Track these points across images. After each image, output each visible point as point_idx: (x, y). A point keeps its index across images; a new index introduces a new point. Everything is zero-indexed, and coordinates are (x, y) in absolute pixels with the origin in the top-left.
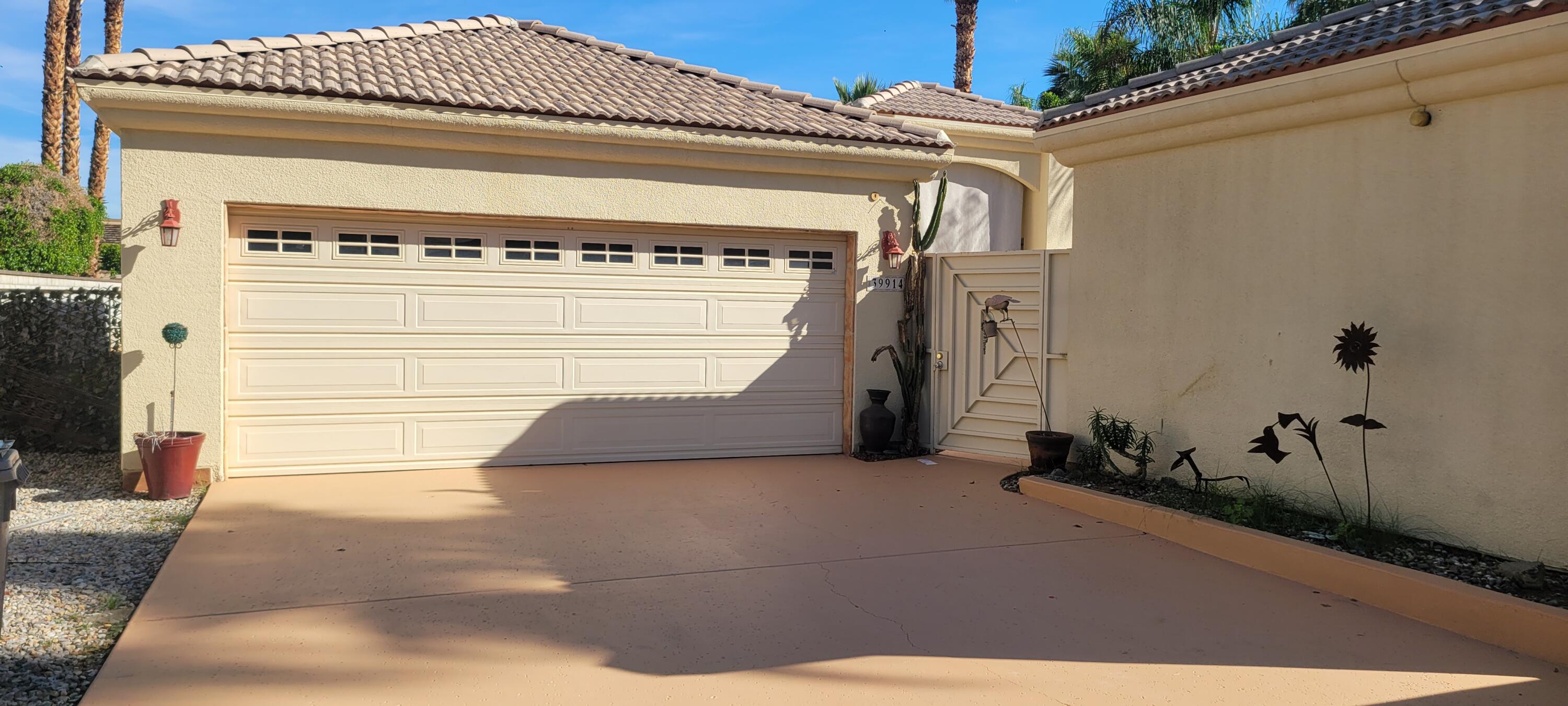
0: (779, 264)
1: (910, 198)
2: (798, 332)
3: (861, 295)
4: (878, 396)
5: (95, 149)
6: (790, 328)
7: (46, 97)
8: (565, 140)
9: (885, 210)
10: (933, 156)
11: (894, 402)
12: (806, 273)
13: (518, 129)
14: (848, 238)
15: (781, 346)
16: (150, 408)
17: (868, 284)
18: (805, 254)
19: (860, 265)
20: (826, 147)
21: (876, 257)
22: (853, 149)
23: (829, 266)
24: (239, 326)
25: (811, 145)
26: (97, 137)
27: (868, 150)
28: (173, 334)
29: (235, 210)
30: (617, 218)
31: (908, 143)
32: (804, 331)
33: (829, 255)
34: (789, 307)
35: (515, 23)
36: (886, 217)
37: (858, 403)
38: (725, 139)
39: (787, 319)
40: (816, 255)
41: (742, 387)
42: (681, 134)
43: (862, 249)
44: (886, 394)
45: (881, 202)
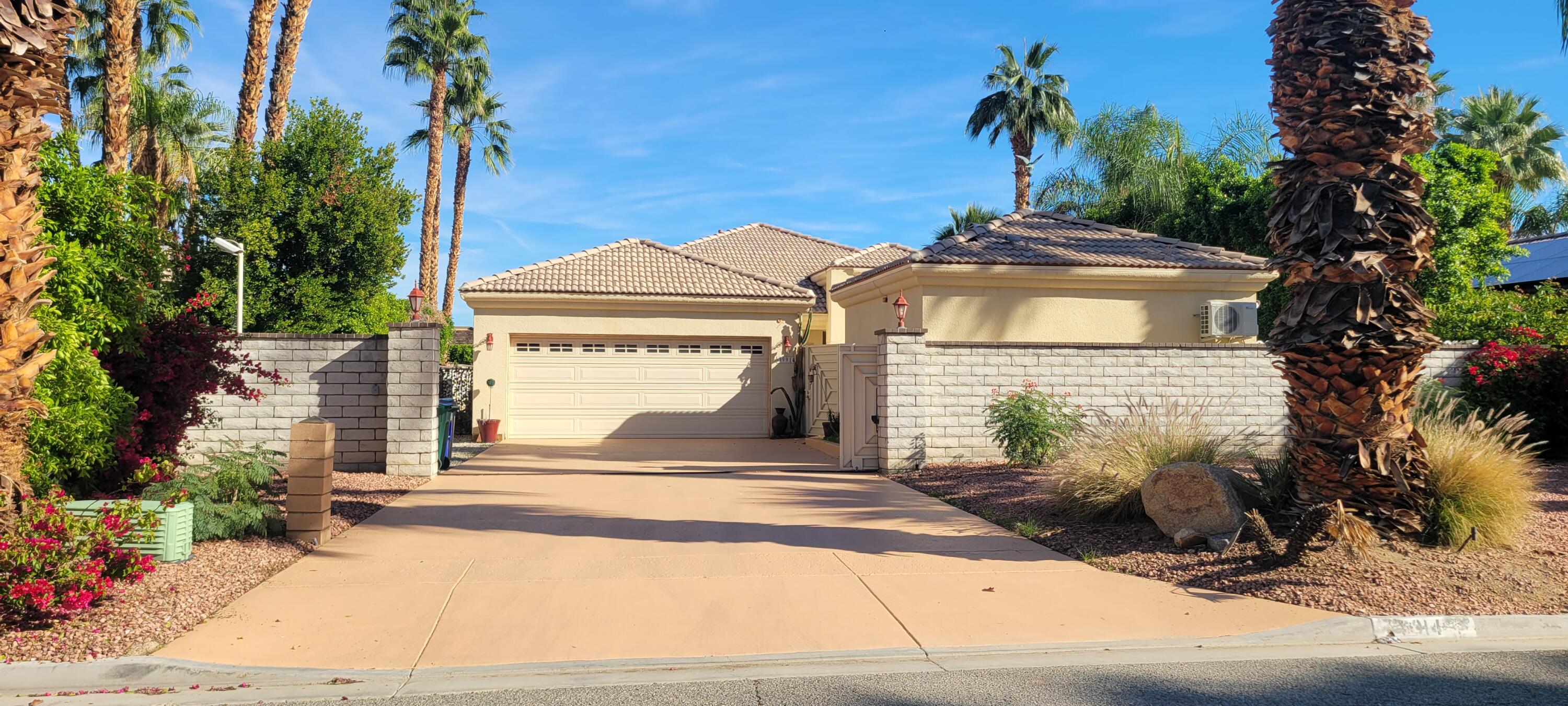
0: (737, 353)
1: (797, 321)
2: (745, 383)
3: (774, 365)
4: (780, 411)
5: (447, 284)
6: (741, 380)
7: (422, 256)
8: (636, 303)
9: (785, 327)
10: (805, 302)
11: (788, 413)
12: (749, 355)
13: (617, 300)
14: (768, 339)
15: (737, 388)
16: (482, 411)
17: (777, 360)
18: (749, 347)
19: (773, 352)
20: (752, 301)
21: (781, 348)
22: (765, 301)
23: (761, 352)
24: (513, 380)
25: (745, 300)
26: (448, 277)
27: (772, 301)
28: (490, 383)
29: (512, 336)
30: (660, 334)
31: (798, 297)
32: (749, 382)
33: (761, 348)
34: (741, 371)
35: (638, 241)
36: (785, 330)
37: (773, 414)
38: (705, 299)
39: (740, 377)
40: (754, 347)
41: (719, 407)
42: (685, 298)
43: (773, 344)
44: (784, 410)
45: (783, 323)
